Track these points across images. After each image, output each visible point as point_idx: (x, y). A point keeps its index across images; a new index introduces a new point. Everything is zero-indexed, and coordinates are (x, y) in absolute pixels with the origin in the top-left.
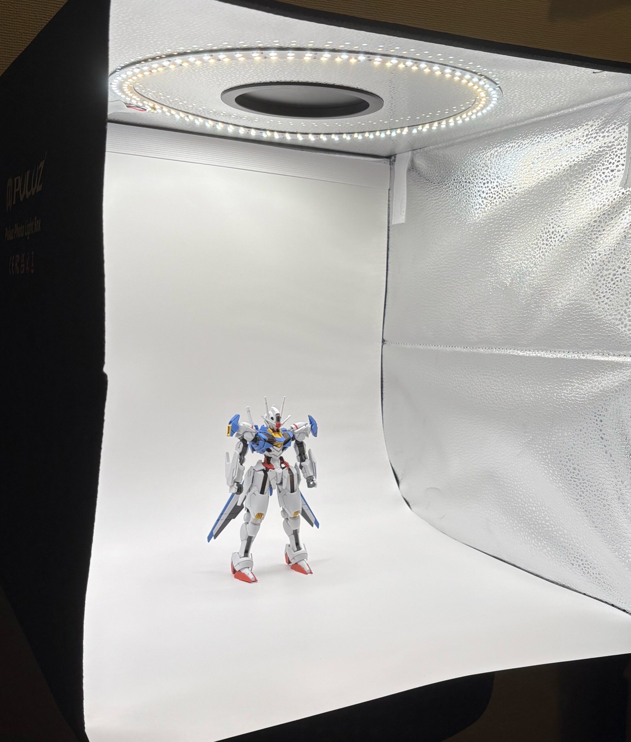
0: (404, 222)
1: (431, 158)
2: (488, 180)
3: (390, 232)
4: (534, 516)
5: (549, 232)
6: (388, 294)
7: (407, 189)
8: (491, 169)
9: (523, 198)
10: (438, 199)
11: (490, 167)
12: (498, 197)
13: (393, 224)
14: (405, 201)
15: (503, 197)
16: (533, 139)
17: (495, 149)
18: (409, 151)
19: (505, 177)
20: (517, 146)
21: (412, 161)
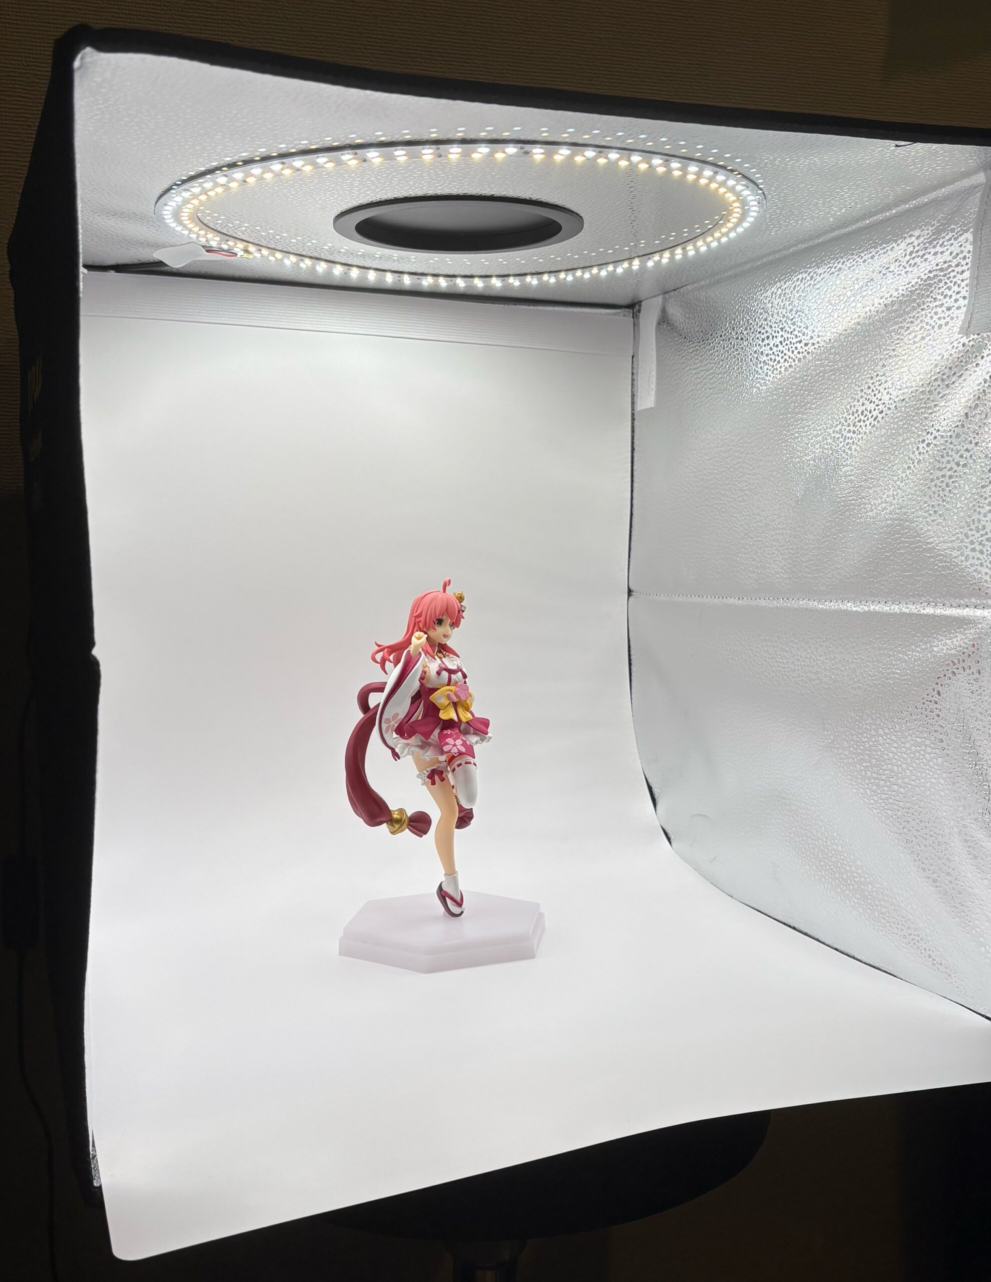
0: (653, 406)
1: (690, 303)
2: (768, 334)
3: (636, 423)
4: (841, 859)
5: (857, 411)
6: (634, 519)
7: (657, 354)
8: (772, 316)
9: (819, 360)
10: (698, 368)
11: (770, 313)
12: (783, 359)
13: (638, 409)
14: (654, 373)
15: (790, 360)
16: (831, 265)
17: (778, 284)
18: (658, 295)
19: (793, 327)
20: (809, 278)
21: (664, 311)
